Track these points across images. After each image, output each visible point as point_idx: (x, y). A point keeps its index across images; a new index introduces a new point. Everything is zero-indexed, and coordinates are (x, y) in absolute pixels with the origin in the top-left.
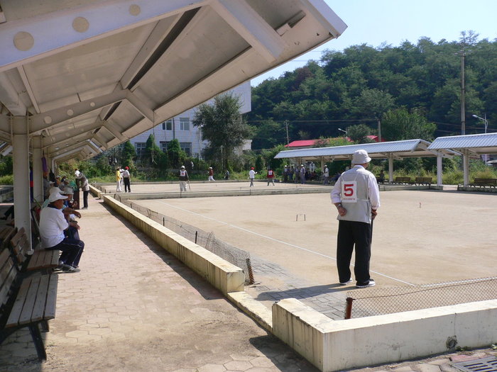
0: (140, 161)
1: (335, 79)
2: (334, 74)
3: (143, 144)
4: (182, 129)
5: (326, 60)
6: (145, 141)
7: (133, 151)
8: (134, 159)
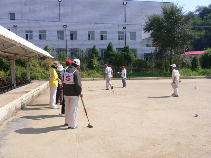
0: (102, 61)
1: (207, 19)
2: (205, 17)
3: (105, 49)
4: (131, 39)
5: (198, 11)
6: (106, 48)
7: (98, 54)
8: (99, 60)
